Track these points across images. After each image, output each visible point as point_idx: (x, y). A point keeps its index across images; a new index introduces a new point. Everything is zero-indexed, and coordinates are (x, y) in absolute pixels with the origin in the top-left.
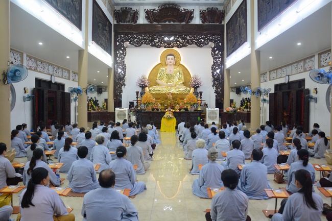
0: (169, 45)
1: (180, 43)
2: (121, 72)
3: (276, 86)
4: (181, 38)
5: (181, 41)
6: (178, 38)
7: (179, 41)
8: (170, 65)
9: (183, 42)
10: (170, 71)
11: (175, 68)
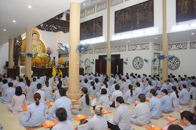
0: (49, 29)
1: (55, 29)
2: (19, 42)
3: (100, 56)
4: (55, 26)
5: (55, 28)
6: (54, 26)
7: (54, 28)
8: (35, 40)
9: (57, 29)
10: (35, 43)
11: (38, 42)
